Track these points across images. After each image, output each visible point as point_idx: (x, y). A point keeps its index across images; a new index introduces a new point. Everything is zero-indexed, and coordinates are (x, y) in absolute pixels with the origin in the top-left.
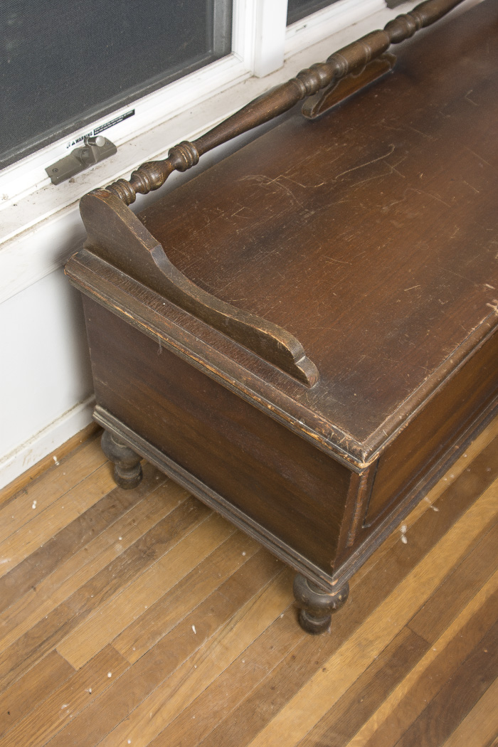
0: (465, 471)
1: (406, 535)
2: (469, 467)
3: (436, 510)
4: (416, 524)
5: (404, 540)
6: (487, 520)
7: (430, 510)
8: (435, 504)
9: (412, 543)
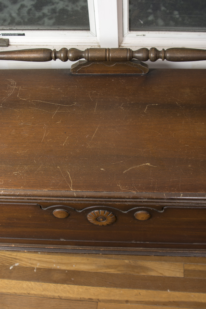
0: (65, 270)
1: (15, 267)
2: (68, 271)
3: (35, 271)
4: (23, 267)
5: (11, 268)
6: (43, 293)
7: (34, 268)
8: (38, 269)
9: (11, 272)
